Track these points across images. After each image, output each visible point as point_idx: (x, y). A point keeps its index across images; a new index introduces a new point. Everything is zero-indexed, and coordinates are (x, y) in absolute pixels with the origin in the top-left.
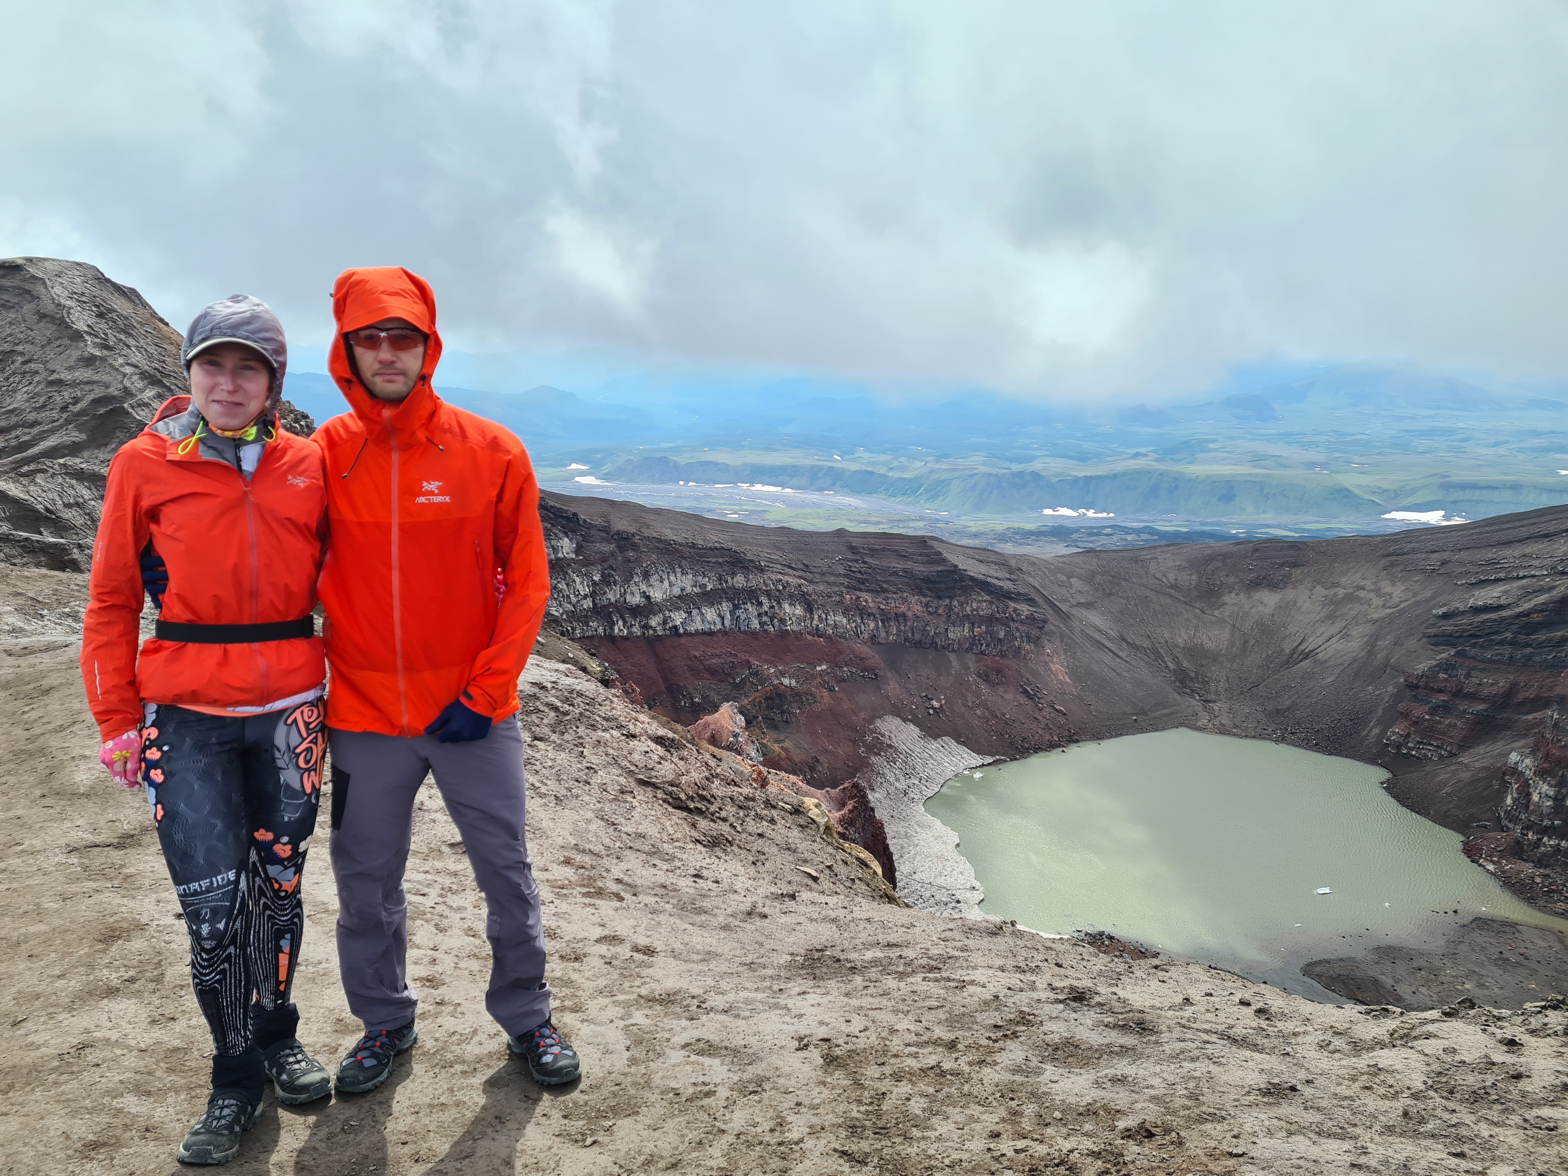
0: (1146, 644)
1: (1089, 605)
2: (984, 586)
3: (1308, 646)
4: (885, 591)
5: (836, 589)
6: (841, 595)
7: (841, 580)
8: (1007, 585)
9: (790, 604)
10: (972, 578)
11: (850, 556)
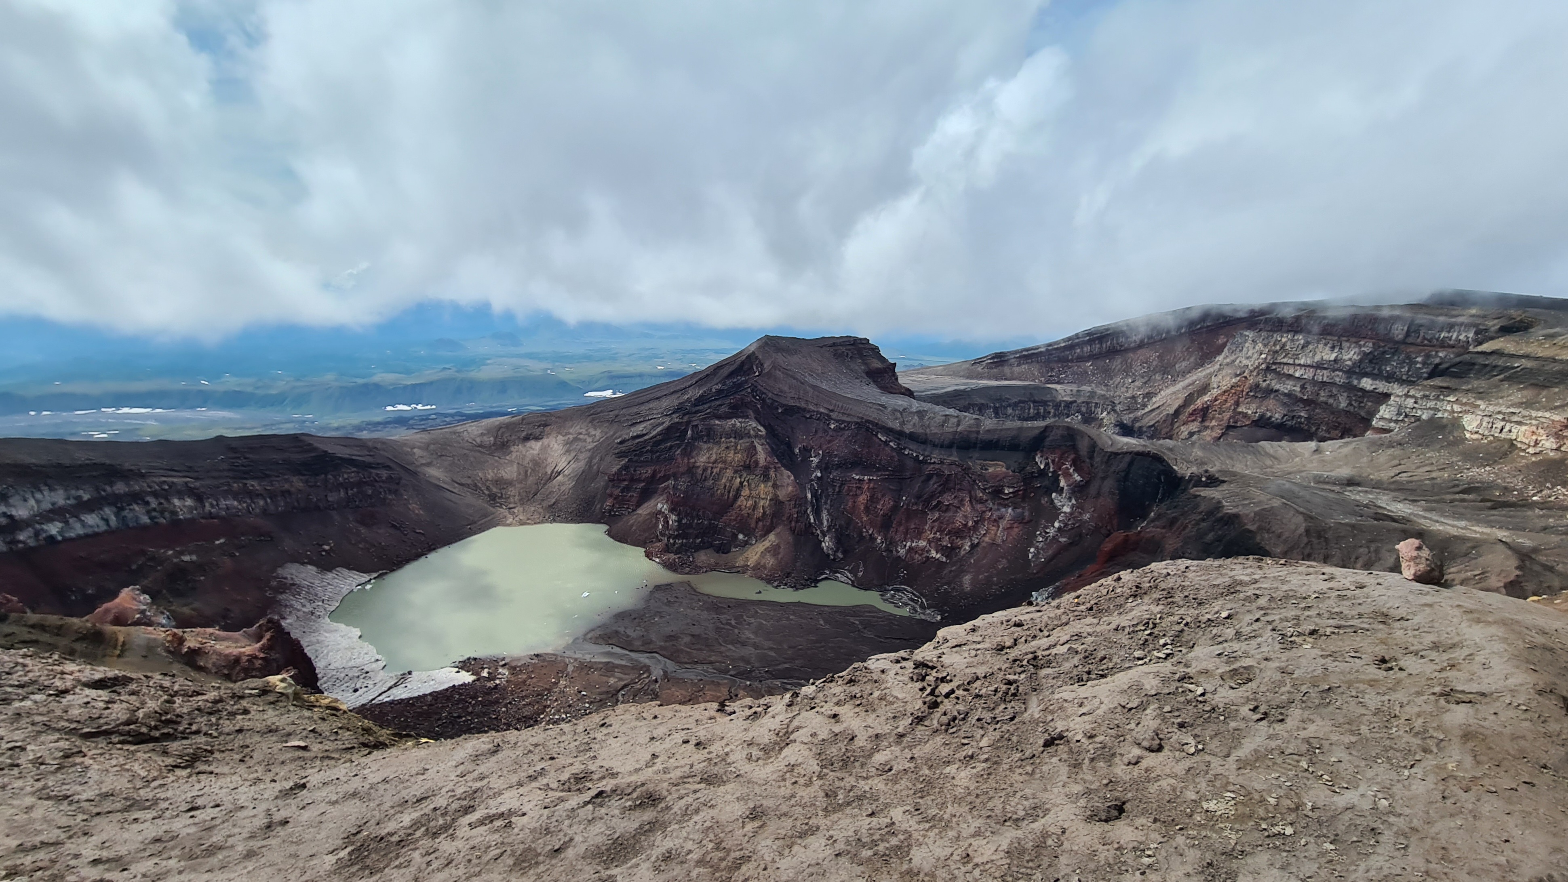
0: (469, 481)
1: (429, 464)
2: (351, 462)
3: (559, 468)
4: (267, 476)
5: (222, 481)
6: (229, 485)
7: (226, 474)
8: (368, 459)
9: (179, 499)
10: (340, 458)
11: (232, 455)
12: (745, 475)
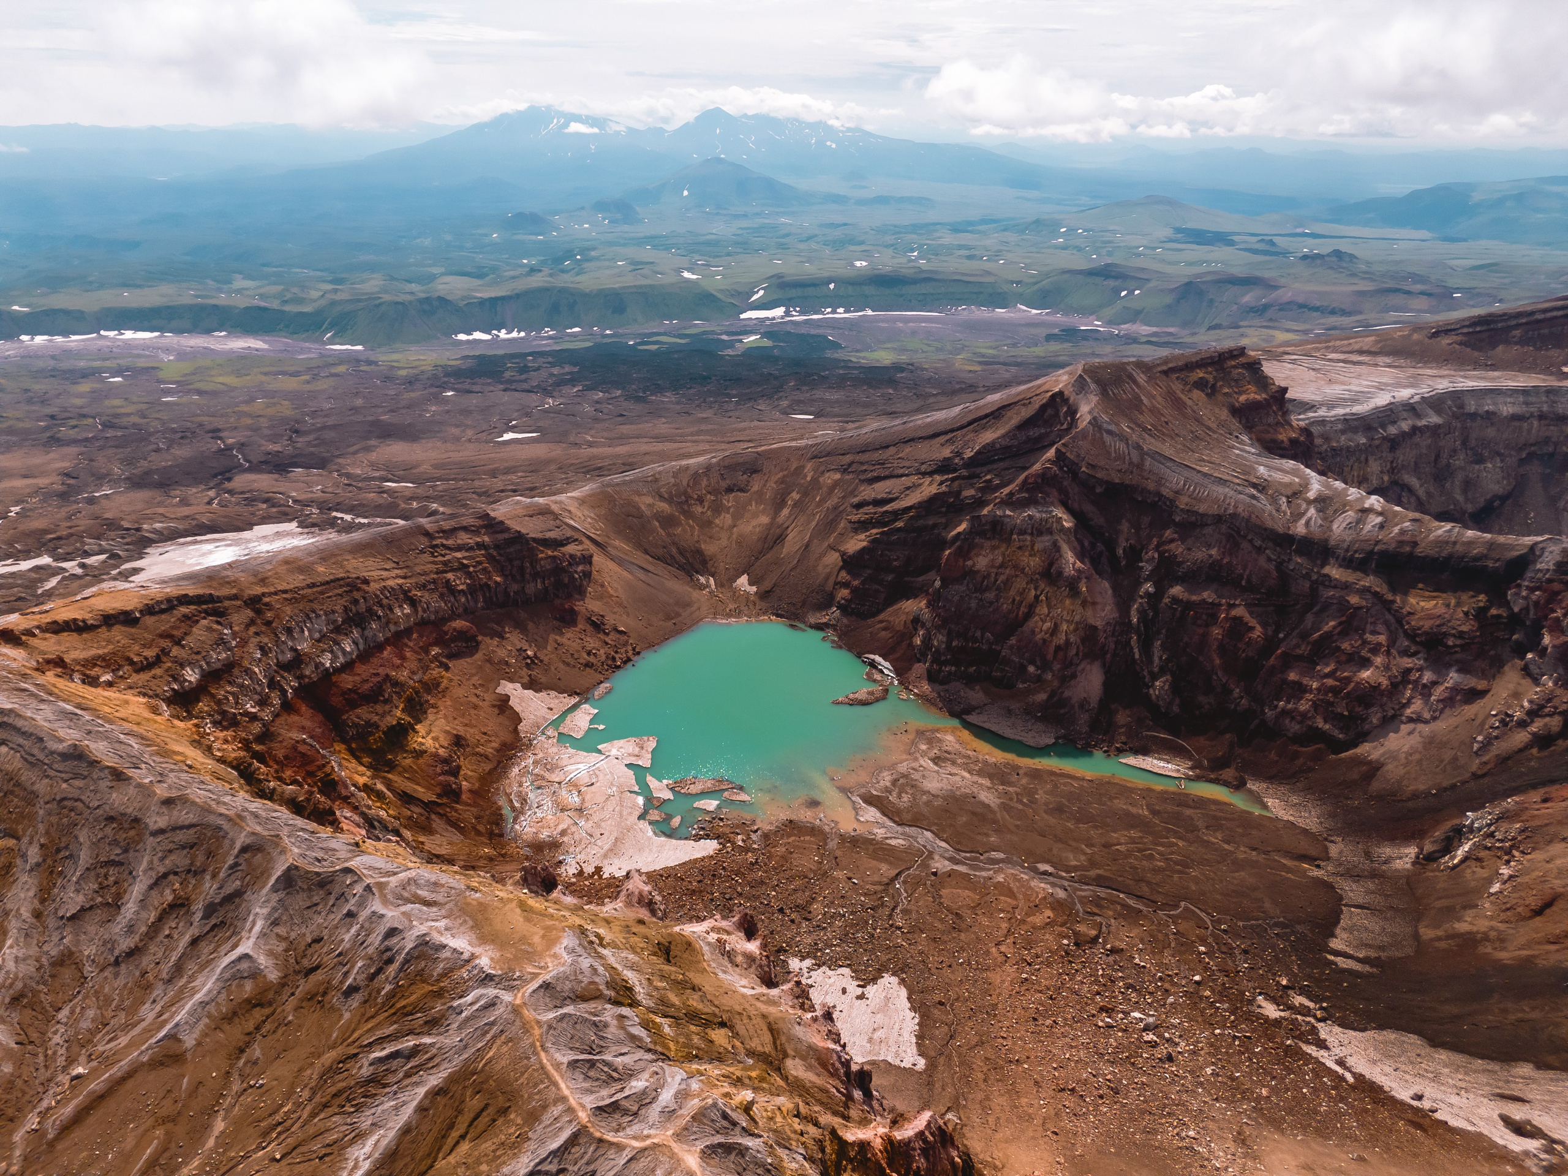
12: (1043, 586)
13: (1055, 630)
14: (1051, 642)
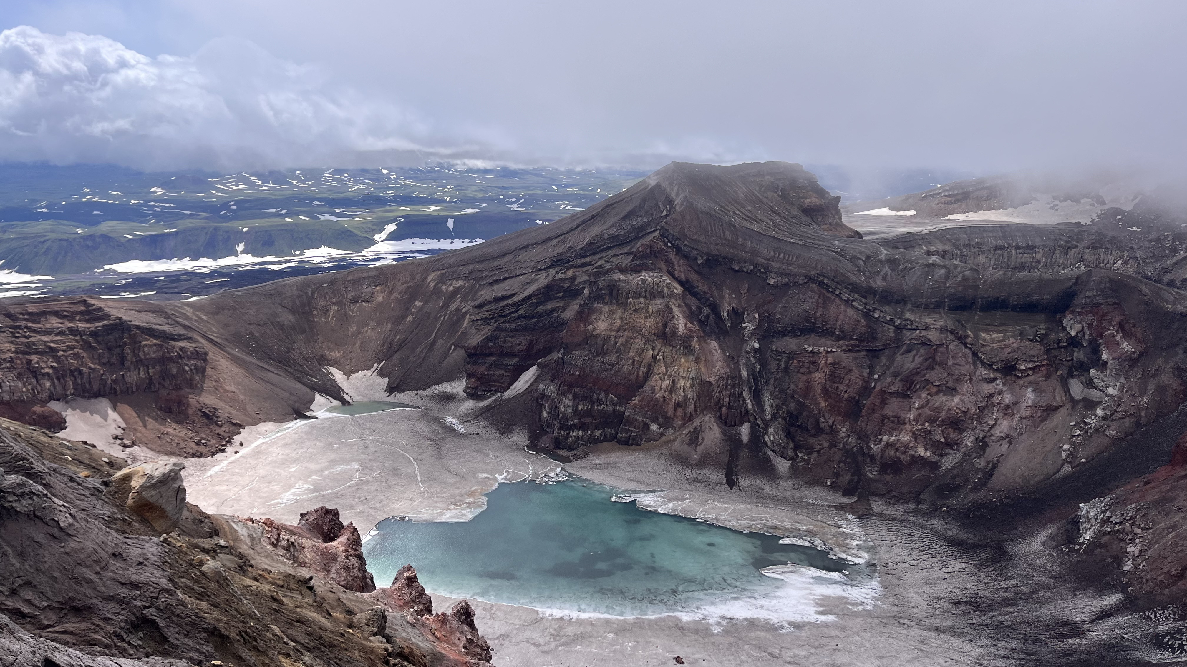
13: (672, 389)
14: (670, 399)
